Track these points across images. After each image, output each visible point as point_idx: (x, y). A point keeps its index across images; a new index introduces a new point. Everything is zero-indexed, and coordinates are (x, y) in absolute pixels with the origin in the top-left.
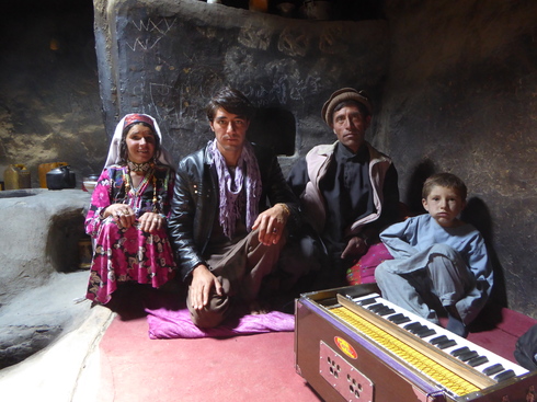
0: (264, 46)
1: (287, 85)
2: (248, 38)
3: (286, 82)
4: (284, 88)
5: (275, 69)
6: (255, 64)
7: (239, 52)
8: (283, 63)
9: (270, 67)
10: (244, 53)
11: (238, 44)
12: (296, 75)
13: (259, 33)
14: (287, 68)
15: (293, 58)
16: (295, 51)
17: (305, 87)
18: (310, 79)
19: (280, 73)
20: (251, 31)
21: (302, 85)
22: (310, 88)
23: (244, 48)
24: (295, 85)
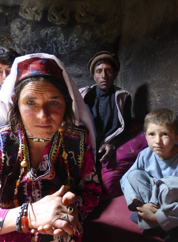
0: (38, 18)
1: (56, 44)
2: (26, 12)
3: (55, 43)
4: (54, 47)
5: (47, 34)
6: (33, 30)
7: (21, 22)
8: (52, 29)
9: (43, 32)
10: (24, 23)
11: (20, 17)
12: (61, 37)
13: (34, 9)
14: (55, 32)
15: (59, 26)
16: (60, 21)
17: (68, 46)
18: (71, 40)
19: (51, 37)
20: (28, 7)
21: (66, 44)
22: (72, 46)
23: (24, 19)
24: (61, 44)
